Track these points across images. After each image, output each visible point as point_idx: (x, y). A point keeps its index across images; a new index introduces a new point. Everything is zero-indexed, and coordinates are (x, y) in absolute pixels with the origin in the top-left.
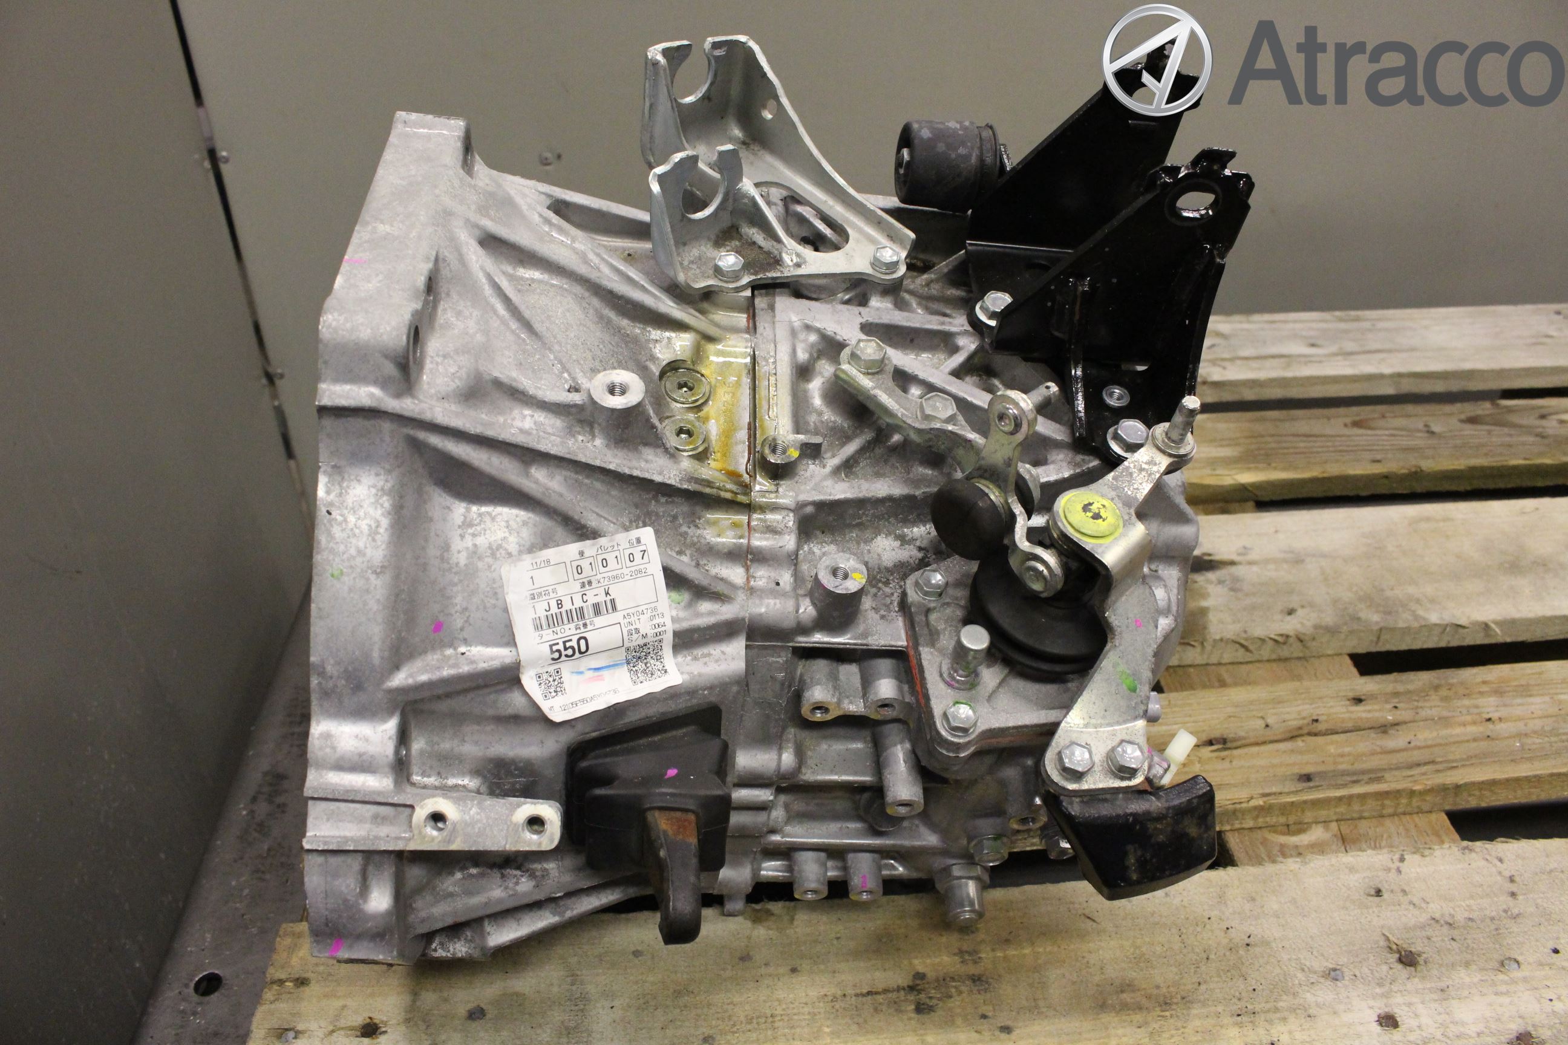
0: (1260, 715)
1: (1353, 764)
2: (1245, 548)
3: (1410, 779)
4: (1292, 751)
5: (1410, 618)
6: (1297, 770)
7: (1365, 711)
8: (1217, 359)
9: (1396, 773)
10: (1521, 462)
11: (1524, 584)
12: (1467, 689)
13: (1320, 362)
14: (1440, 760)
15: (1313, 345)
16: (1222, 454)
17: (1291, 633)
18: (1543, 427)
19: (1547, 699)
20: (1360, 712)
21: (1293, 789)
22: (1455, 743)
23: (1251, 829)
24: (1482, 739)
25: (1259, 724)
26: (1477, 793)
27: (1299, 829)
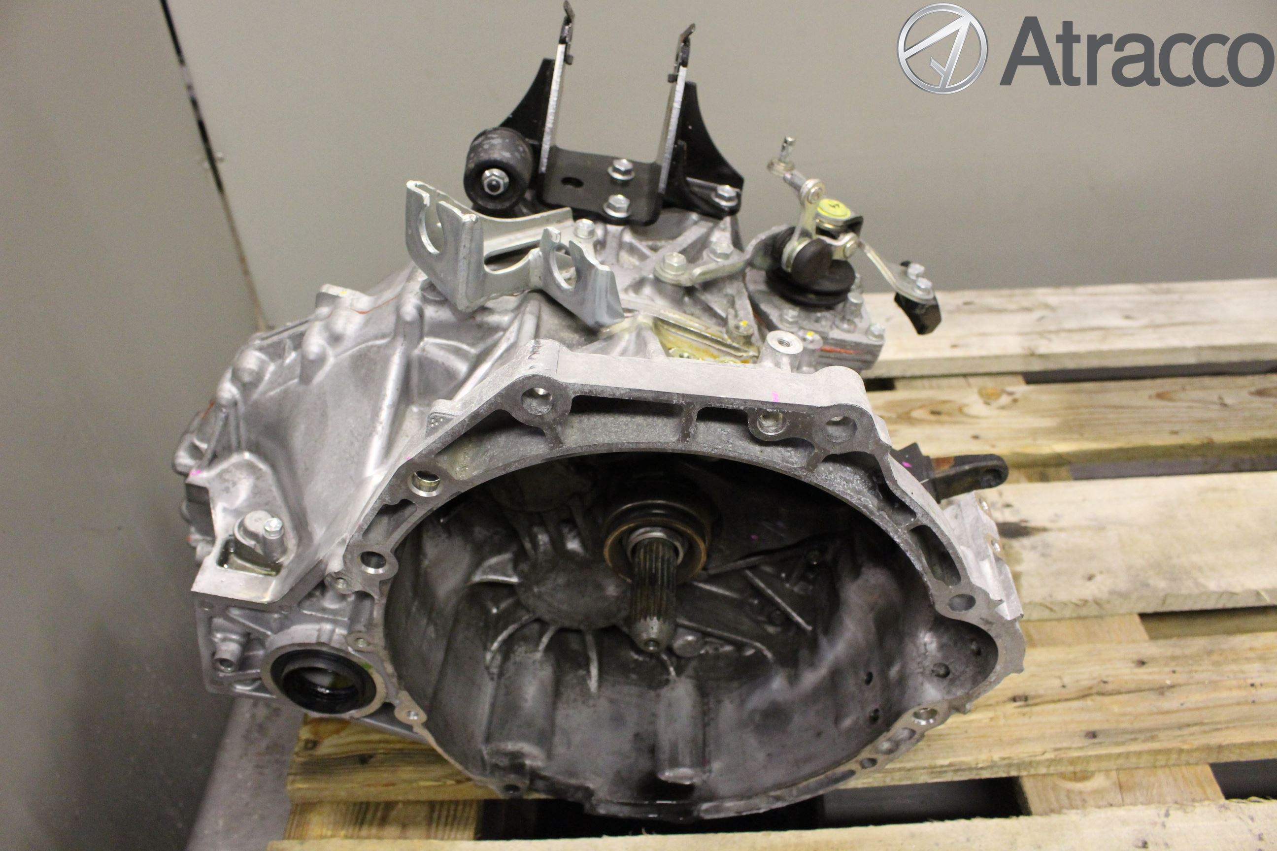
0: (1058, 675)
1: (1132, 723)
2: (1057, 515)
3: (1180, 739)
4: (1082, 709)
5: (1192, 585)
6: (1086, 727)
7: (1147, 673)
8: (1044, 332)
9: (1169, 733)
12: (1235, 654)
13: (1132, 335)
14: (1207, 721)
15: (1128, 317)
17: (1090, 598)
20: (1144, 674)
21: (1080, 745)
22: (1221, 706)
23: (1044, 775)
24: (1246, 703)
25: (1057, 683)
26: (1238, 751)
27: (1084, 776)
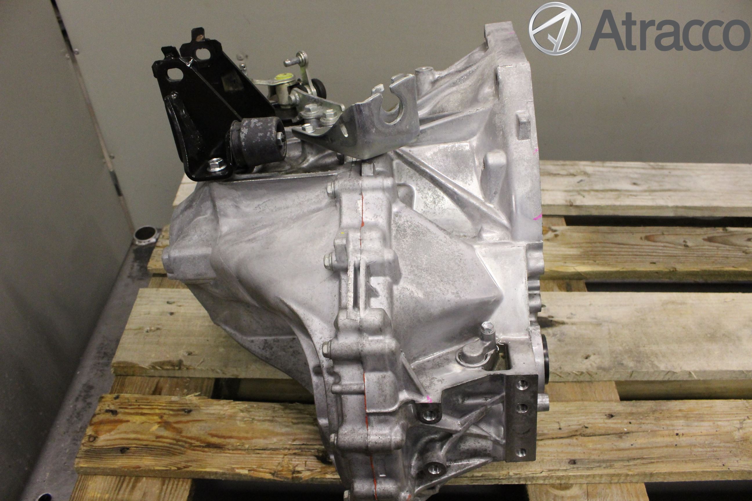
0: (557, 421)
1: (599, 456)
2: (572, 314)
3: (627, 468)
4: (569, 445)
5: (650, 366)
6: (570, 457)
7: (613, 423)
8: (581, 190)
9: (621, 463)
10: (731, 269)
11: (715, 348)
12: (670, 413)
13: (636, 196)
14: (646, 457)
15: (635, 184)
16: (571, 253)
17: (584, 371)
18: (748, 247)
19: (711, 423)
20: (611, 424)
21: (565, 468)
22: (656, 447)
23: (541, 484)
24: (671, 446)
25: (556, 426)
26: (663, 477)
27: (566, 487)
